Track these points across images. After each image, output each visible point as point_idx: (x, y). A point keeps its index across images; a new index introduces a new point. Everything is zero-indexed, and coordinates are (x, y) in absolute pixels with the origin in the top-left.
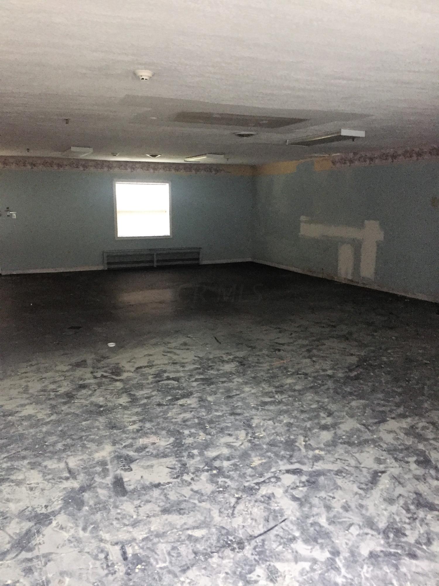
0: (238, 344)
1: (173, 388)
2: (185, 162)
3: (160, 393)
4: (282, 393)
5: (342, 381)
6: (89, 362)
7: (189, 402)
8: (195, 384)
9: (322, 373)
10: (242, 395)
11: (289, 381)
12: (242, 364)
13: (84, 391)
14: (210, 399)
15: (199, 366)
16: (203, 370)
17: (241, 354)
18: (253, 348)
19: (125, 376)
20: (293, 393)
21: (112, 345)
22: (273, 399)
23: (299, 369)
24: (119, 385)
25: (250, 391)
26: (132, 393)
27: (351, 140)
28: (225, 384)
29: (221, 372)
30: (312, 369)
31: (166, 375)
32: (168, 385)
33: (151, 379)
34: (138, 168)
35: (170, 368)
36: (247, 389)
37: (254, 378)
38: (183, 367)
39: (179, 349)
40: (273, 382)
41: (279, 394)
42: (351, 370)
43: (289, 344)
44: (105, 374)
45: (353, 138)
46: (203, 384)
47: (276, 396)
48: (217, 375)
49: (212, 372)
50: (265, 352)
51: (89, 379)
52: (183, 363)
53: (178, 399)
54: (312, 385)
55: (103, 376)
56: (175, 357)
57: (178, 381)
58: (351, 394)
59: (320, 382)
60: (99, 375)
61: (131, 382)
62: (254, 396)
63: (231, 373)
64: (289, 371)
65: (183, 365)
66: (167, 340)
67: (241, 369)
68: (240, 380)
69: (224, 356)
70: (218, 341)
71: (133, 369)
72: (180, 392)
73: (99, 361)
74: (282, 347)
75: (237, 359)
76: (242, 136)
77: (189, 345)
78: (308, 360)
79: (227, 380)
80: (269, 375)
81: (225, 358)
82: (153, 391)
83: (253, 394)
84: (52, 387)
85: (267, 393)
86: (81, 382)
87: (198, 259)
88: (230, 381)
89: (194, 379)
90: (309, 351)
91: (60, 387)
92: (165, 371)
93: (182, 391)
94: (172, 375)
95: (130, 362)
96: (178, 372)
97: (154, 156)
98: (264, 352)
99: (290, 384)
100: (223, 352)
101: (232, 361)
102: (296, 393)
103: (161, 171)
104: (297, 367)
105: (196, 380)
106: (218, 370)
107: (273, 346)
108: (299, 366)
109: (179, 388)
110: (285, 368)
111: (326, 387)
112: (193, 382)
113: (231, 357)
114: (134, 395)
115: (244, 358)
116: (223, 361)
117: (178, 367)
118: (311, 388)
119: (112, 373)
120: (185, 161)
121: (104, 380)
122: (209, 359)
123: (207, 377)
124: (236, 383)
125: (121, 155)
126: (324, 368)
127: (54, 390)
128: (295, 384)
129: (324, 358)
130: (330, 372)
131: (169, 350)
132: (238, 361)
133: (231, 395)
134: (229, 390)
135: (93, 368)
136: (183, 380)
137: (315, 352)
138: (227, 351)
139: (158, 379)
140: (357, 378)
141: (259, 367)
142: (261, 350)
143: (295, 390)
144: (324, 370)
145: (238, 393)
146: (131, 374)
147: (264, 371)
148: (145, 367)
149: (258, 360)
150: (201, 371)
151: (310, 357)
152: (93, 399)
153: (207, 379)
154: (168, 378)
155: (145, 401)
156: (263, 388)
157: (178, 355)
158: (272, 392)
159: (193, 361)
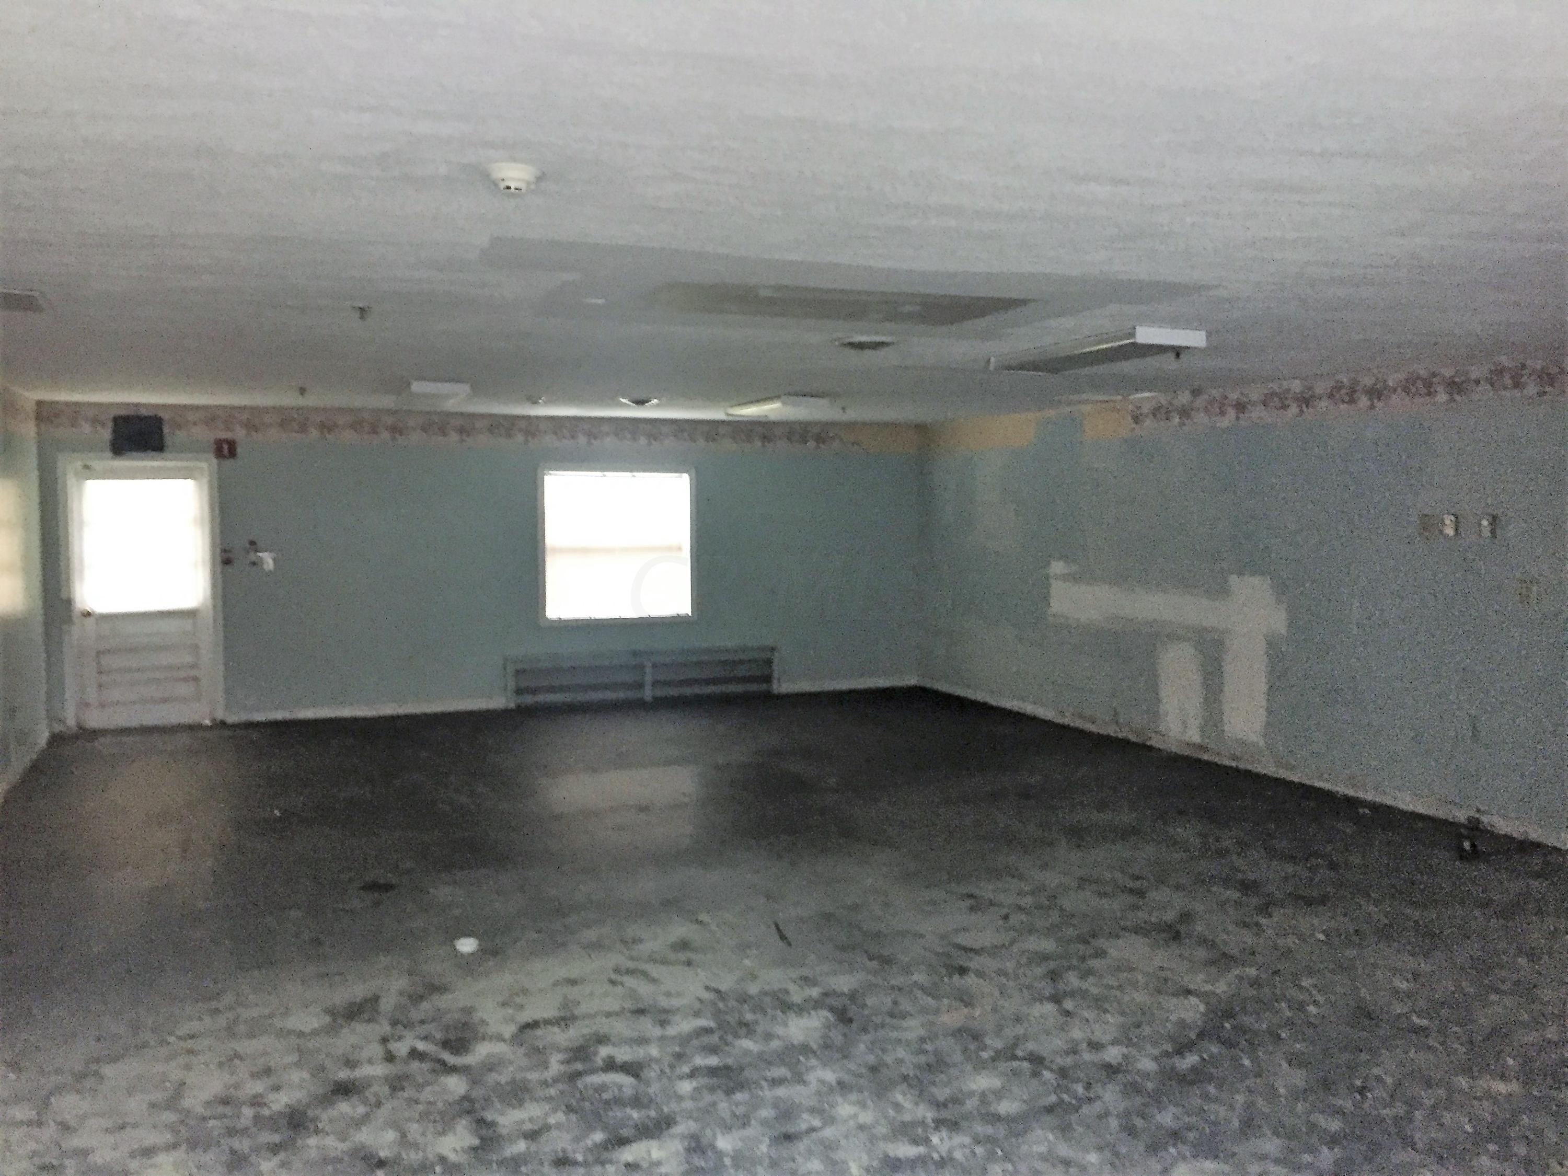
0: (843, 948)
1: (618, 1101)
2: (730, 418)
3: (573, 1117)
4: (953, 1126)
5: (1150, 1086)
6: (387, 1004)
7: (656, 1154)
8: (686, 1087)
9: (1087, 1056)
10: (829, 1133)
11: (983, 1082)
12: (843, 1017)
13: (344, 1107)
14: (724, 1143)
15: (712, 1024)
16: (721, 1038)
17: (844, 983)
18: (886, 961)
19: (482, 1051)
20: (990, 1130)
21: (467, 945)
22: (921, 1150)
23: (1017, 1041)
24: (456, 1085)
25: (855, 1116)
26: (489, 1116)
27: (1171, 356)
28: (781, 1092)
29: (775, 1044)
30: (1059, 1043)
31: (604, 1051)
32: (602, 1088)
33: (556, 1065)
34: (607, 434)
35: (620, 1027)
36: (845, 1109)
37: (874, 1069)
38: (663, 1023)
39: (665, 962)
40: (934, 1083)
41: (944, 1133)
42: (1180, 1051)
43: (994, 951)
44: (421, 1046)
45: (1178, 352)
46: (712, 1089)
47: (935, 1140)
48: (760, 1056)
49: (747, 1044)
50: (920, 977)
51: (370, 1061)
52: (666, 1011)
53: (623, 1142)
54: (1053, 1098)
55: (414, 1054)
56: (644, 989)
57: (637, 1076)
58: (1176, 1136)
59: (1080, 1089)
60: (401, 1048)
61: (493, 1078)
62: (863, 1136)
63: (805, 1049)
64: (984, 1048)
65: (663, 1017)
66: (632, 931)
67: (837, 1037)
68: (830, 1076)
69: (792, 988)
70: (783, 937)
71: (509, 1030)
72: (635, 1114)
73: (417, 999)
74: (974, 963)
75: (829, 1001)
76: (861, 346)
77: (695, 950)
78: (1049, 1008)
79: (789, 1075)
80: (923, 1059)
81: (797, 997)
82: (555, 1110)
83: (861, 1127)
84: (258, 1087)
85: (904, 1124)
86: (343, 1075)
87: (768, 679)
88: (799, 1079)
89: (686, 1069)
90: (1054, 976)
91: (277, 1088)
92: (602, 1039)
93: (644, 1112)
94: (623, 1054)
95: (504, 1004)
96: (642, 1041)
97: (640, 402)
98: (915, 977)
99: (983, 1095)
100: (794, 973)
101: (817, 1004)
102: (1001, 1131)
103: (670, 442)
104: (1011, 1032)
105: (692, 1075)
106: (768, 1036)
107: (948, 955)
108: (1020, 1030)
109: (637, 1102)
110: (976, 1036)
111: (1098, 1107)
112: (681, 1078)
113: (815, 992)
114: (492, 1125)
115: (853, 996)
116: (786, 1007)
117: (647, 1026)
118: (1050, 1110)
119: (446, 1044)
120: (728, 415)
121: (415, 1065)
122: (744, 999)
123: (730, 1061)
124: (814, 1086)
125: (550, 402)
126: (1095, 1039)
127: (256, 1101)
128: (999, 1094)
129: (1099, 1003)
130: (1113, 1054)
131: (631, 965)
132: (832, 1009)
133: (791, 1129)
134: (787, 1112)
135: (394, 1023)
136: (651, 1074)
137: (1073, 980)
138: (805, 972)
139: (579, 1066)
140: (1196, 1077)
141: (894, 1028)
142: (907, 970)
143: (996, 1118)
144: (1095, 1046)
145: (817, 1123)
146: (499, 1048)
147: (908, 1043)
148: (548, 1022)
149: (895, 1003)
150: (714, 1039)
151: (1056, 999)
152: (364, 1136)
153: (727, 1068)
154: (611, 1066)
155: (521, 1146)
156: (897, 1107)
157: (654, 981)
158: (923, 1123)
159: (697, 1005)
